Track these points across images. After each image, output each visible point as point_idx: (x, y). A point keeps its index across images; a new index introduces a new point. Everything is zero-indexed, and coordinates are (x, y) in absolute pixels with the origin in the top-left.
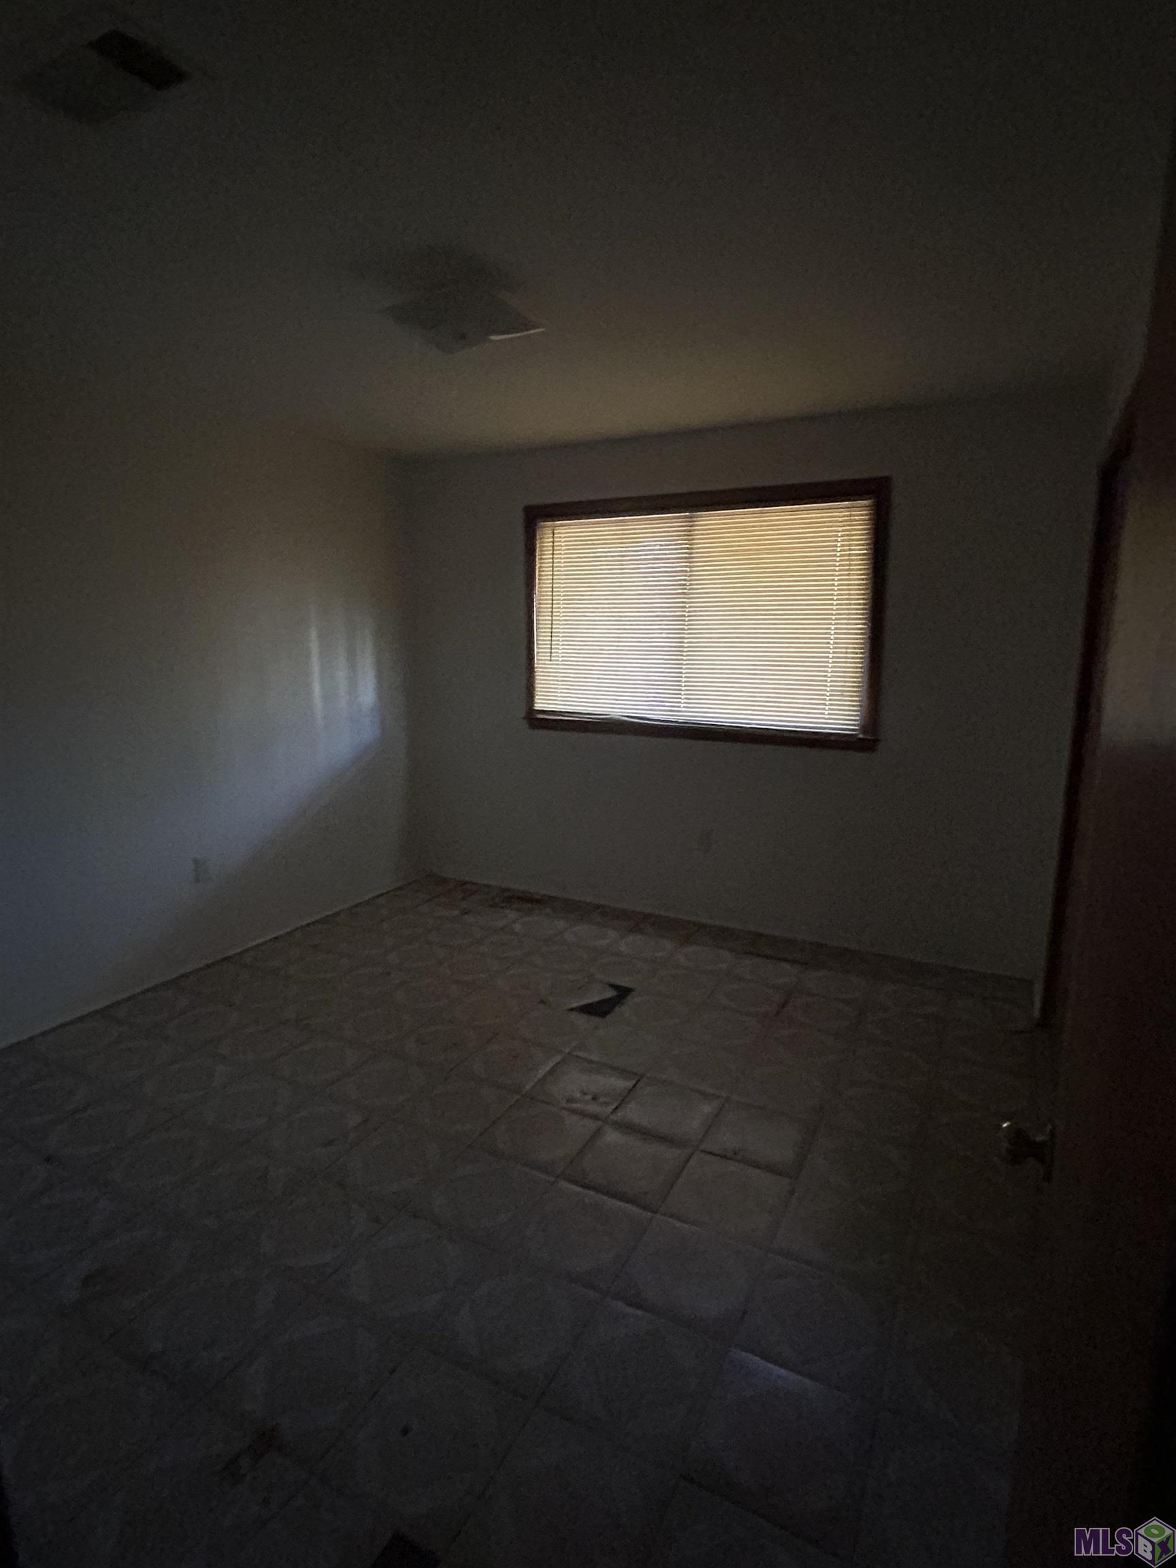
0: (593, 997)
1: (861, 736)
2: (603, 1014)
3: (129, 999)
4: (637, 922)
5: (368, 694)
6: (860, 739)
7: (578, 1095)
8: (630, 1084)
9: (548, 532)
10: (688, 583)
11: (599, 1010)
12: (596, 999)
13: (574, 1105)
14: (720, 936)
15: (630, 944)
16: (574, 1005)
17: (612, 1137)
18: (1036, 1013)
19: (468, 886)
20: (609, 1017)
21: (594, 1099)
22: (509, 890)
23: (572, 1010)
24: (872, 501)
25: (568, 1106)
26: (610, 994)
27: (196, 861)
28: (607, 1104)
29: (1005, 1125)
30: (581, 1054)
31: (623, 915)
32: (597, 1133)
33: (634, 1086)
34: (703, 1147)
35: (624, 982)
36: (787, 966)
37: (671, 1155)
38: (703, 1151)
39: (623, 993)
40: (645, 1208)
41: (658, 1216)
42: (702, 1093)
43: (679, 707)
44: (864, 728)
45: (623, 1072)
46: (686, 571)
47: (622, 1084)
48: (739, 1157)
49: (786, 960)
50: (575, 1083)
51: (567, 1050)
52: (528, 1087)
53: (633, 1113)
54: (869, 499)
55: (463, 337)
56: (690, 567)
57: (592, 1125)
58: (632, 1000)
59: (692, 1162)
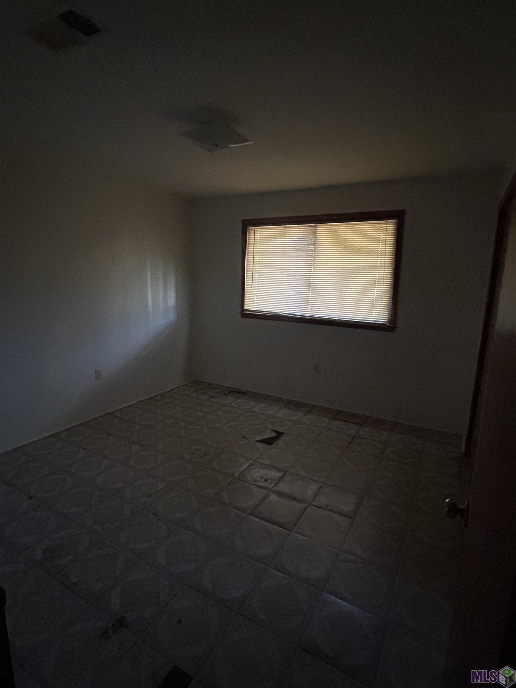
0: (267, 436)
1: (388, 325)
2: (270, 444)
3: (66, 430)
4: (288, 404)
5: (172, 301)
6: (388, 326)
7: (259, 479)
8: (281, 474)
9: (252, 231)
10: (313, 255)
11: (269, 442)
12: (269, 437)
13: (258, 483)
14: (324, 411)
15: (283, 413)
16: (258, 439)
17: (273, 497)
18: (463, 450)
19: (213, 386)
20: (273, 445)
21: (266, 480)
22: (231, 388)
23: (258, 441)
24: (397, 220)
25: (254, 483)
26: (274, 435)
27: (96, 371)
28: (271, 483)
29: (447, 501)
30: (261, 461)
31: (281, 400)
32: (267, 495)
33: (284, 475)
34: (312, 503)
35: (280, 430)
36: (353, 426)
37: (299, 506)
38: (312, 505)
39: (280, 434)
40: (286, 529)
41: (292, 532)
42: (314, 480)
43: (308, 310)
44: (390, 321)
45: (279, 470)
46: (313, 250)
47: (278, 475)
48: (328, 508)
49: (352, 423)
50: (257, 473)
51: (254, 459)
52: (237, 475)
53: (283, 487)
54: (395, 219)
55: (217, 146)
56: (315, 248)
57: (264, 492)
58: (283, 438)
59: (308, 510)
